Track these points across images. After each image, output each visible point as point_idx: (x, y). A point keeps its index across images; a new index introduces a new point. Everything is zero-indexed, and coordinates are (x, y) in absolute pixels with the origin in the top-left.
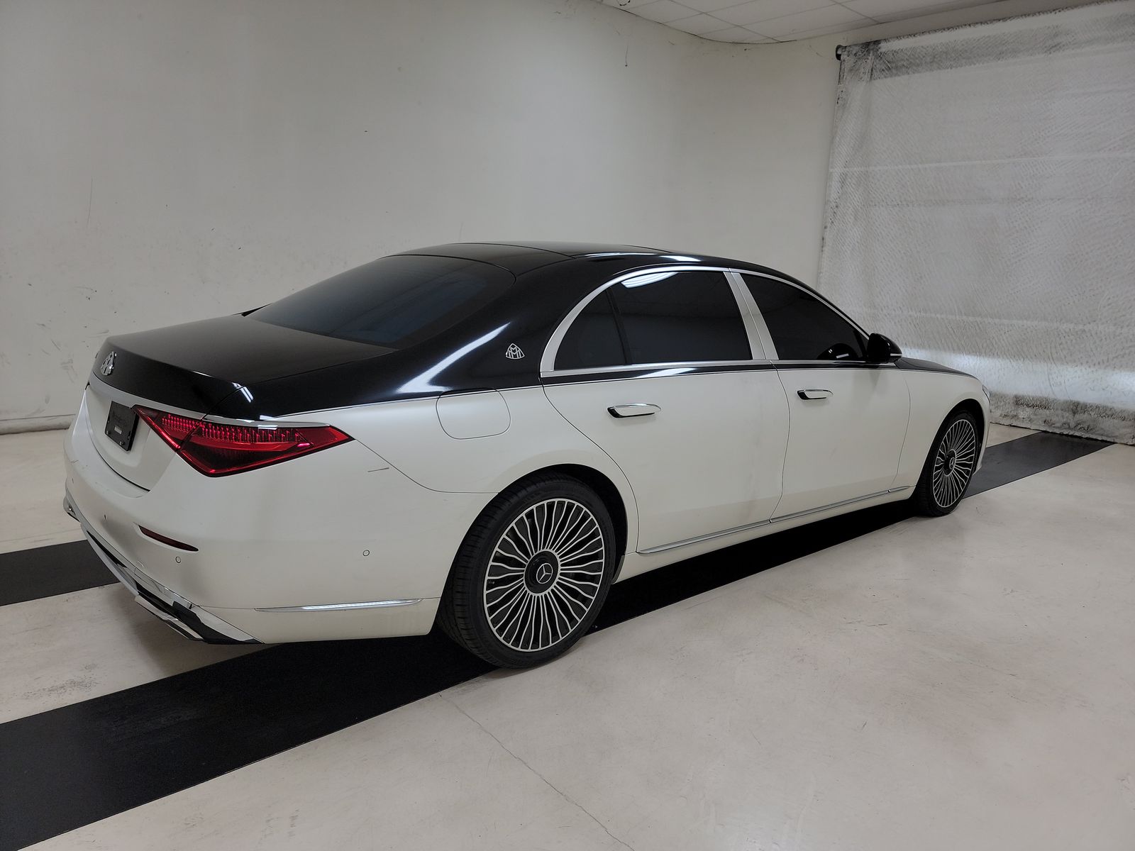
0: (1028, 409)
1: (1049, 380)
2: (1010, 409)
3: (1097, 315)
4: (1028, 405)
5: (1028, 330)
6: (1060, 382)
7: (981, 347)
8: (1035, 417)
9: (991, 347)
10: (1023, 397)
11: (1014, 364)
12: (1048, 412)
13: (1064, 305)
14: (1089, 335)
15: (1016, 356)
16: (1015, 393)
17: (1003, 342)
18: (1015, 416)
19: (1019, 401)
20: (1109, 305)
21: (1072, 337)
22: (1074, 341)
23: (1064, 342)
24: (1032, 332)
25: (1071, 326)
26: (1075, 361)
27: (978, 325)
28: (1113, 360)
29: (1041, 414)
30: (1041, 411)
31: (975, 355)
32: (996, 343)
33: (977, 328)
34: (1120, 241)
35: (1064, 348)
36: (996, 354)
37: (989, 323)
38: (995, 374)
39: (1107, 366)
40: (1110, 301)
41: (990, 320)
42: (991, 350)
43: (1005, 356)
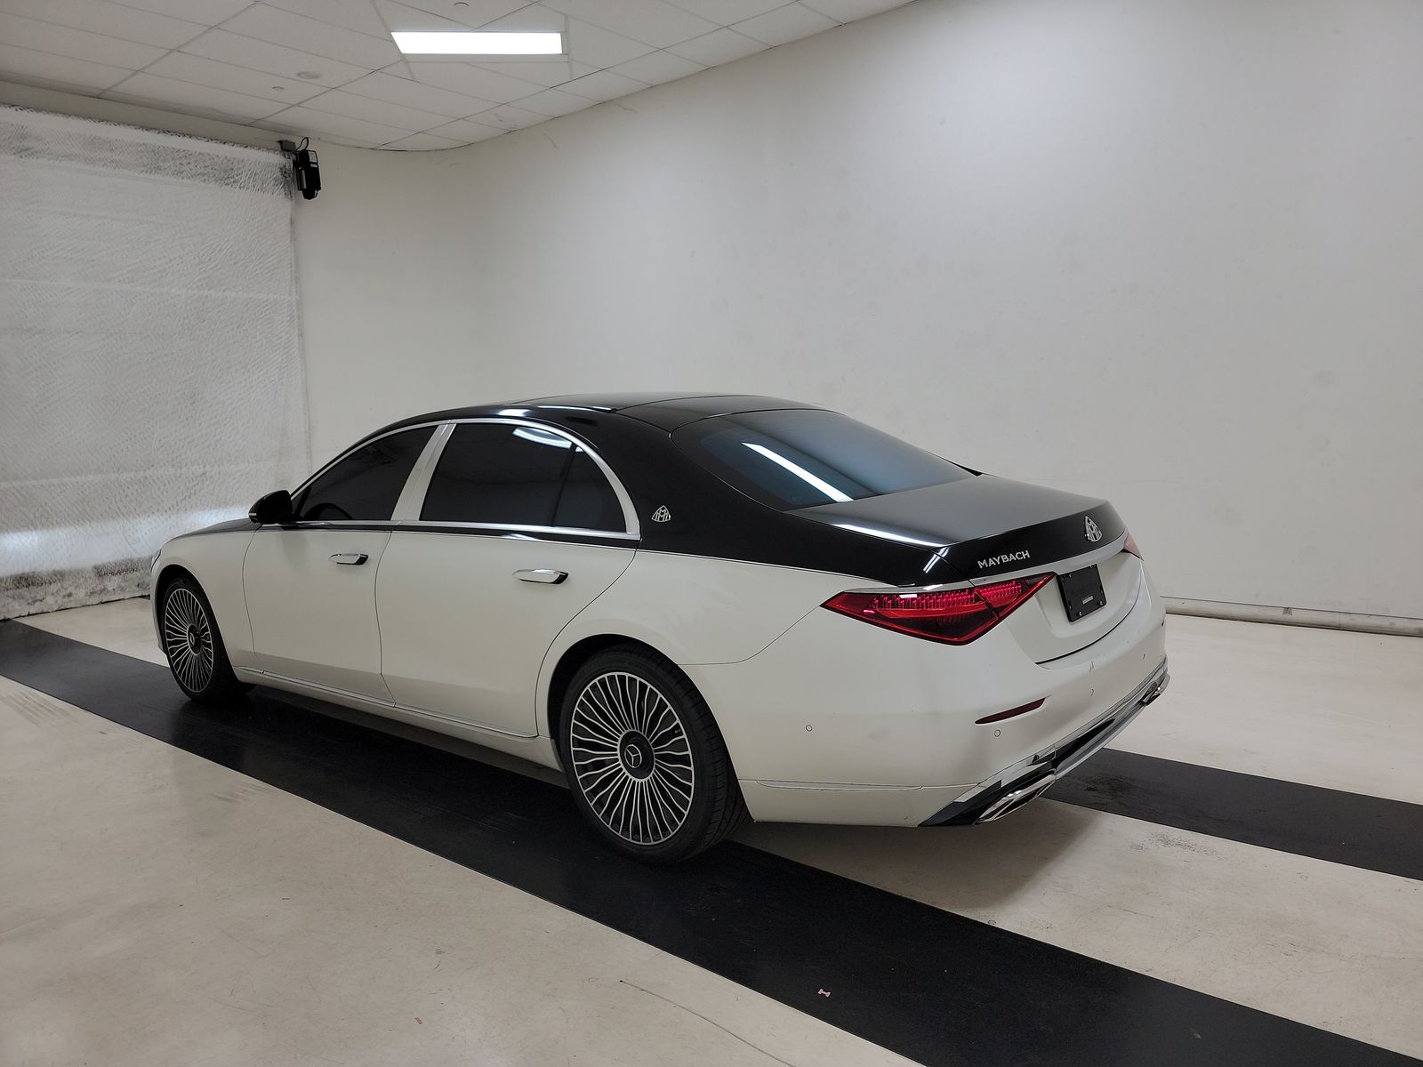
0: (115, 578)
1: (125, 538)
2: (94, 583)
3: (154, 459)
4: (112, 574)
5: (85, 486)
6: (139, 538)
7: (32, 518)
8: (126, 584)
9: (47, 515)
10: (104, 566)
11: (80, 529)
12: (138, 574)
13: (117, 452)
14: (151, 481)
15: (81, 521)
16: (93, 564)
17: (60, 507)
18: (102, 591)
19: (101, 572)
20: (162, 447)
21: (136, 486)
22: (139, 491)
23: (129, 494)
24: (89, 488)
25: (132, 474)
26: (145, 512)
27: (18, 491)
28: (181, 503)
29: (132, 579)
30: (129, 575)
31: (27, 531)
32: (52, 510)
33: (17, 494)
34: (155, 380)
35: (131, 500)
36: (54, 522)
37: (34, 486)
38: (62, 547)
39: (178, 510)
40: (162, 442)
41: (34, 482)
42: (48, 519)
43: (67, 523)
